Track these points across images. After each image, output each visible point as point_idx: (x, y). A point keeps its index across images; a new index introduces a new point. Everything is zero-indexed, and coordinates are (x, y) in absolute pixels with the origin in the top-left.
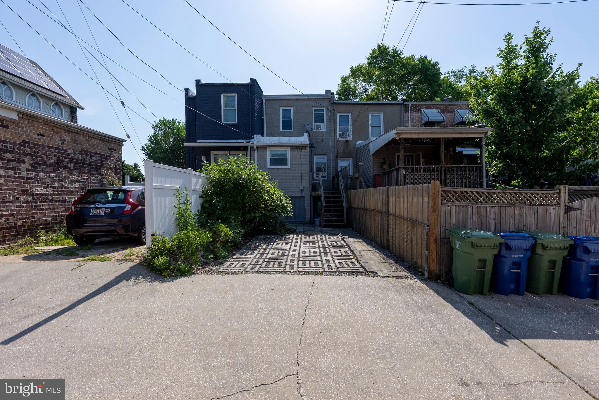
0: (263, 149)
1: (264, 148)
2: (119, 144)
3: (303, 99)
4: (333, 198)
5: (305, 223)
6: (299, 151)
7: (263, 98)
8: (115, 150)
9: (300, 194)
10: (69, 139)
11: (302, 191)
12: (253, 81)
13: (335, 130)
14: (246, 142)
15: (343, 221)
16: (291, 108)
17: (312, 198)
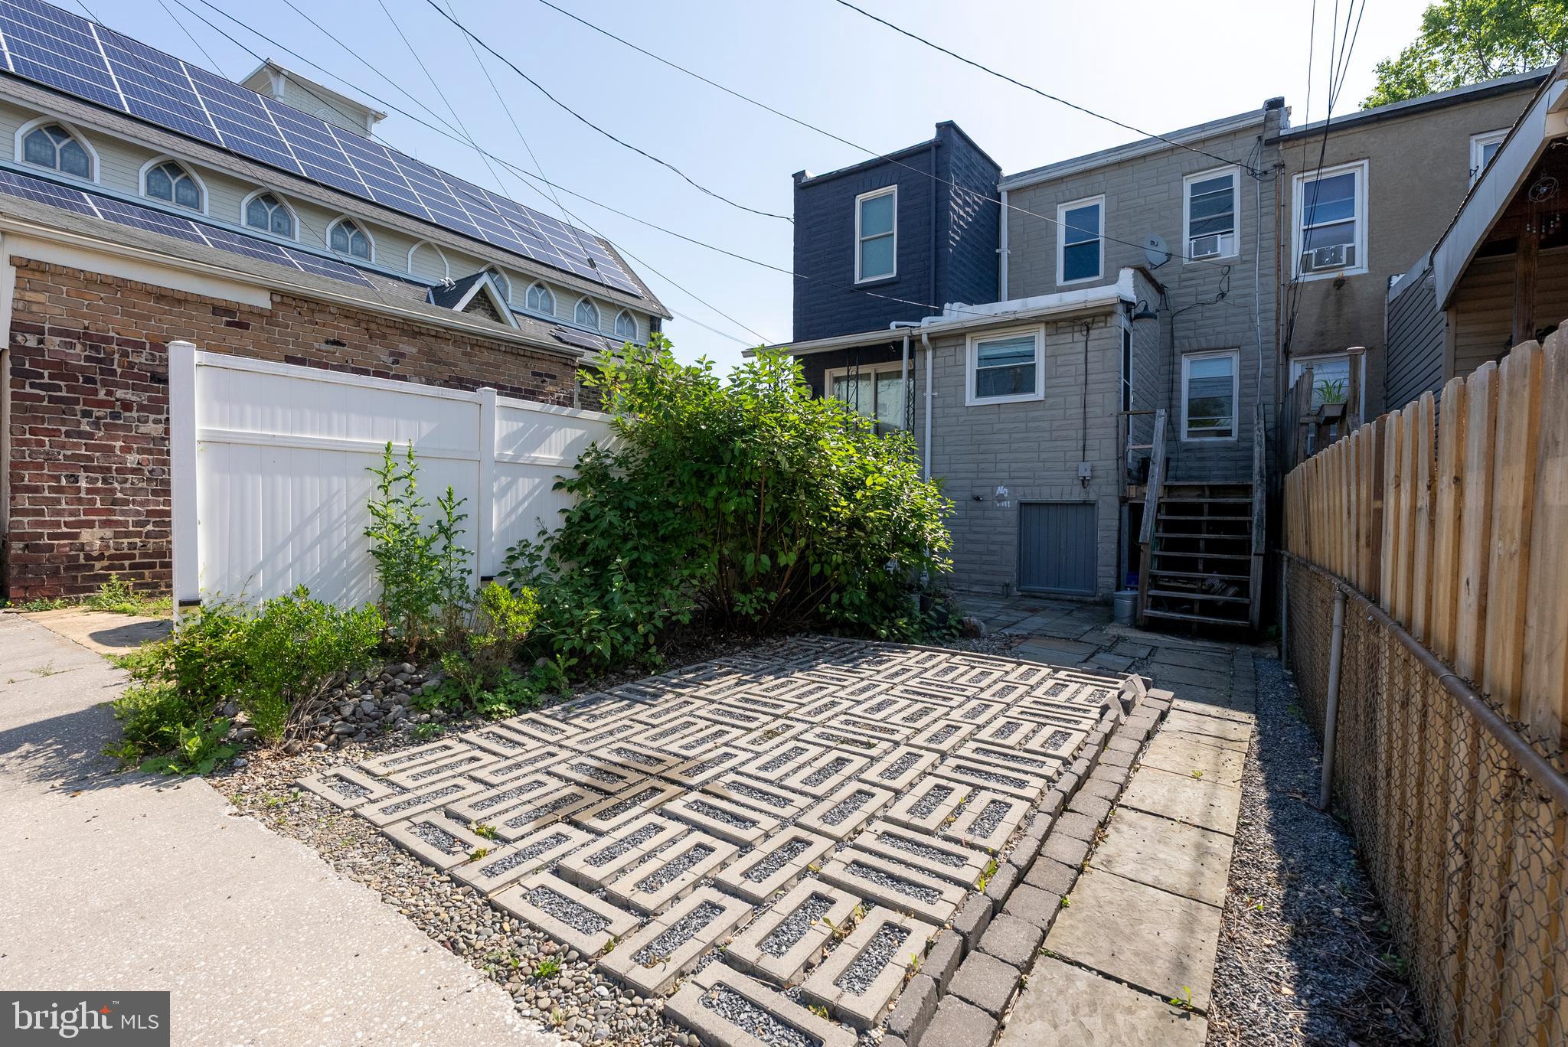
0: (953, 342)
1: (957, 337)
2: (564, 361)
3: (1144, 157)
4: (1215, 509)
5: (1096, 603)
6: (1077, 336)
7: (1000, 188)
8: (554, 377)
9: (1076, 495)
10: (414, 350)
11: (1084, 482)
12: (948, 129)
13: (1282, 246)
14: (897, 327)
15: (1241, 611)
16: (1100, 201)
17: (1126, 509)
